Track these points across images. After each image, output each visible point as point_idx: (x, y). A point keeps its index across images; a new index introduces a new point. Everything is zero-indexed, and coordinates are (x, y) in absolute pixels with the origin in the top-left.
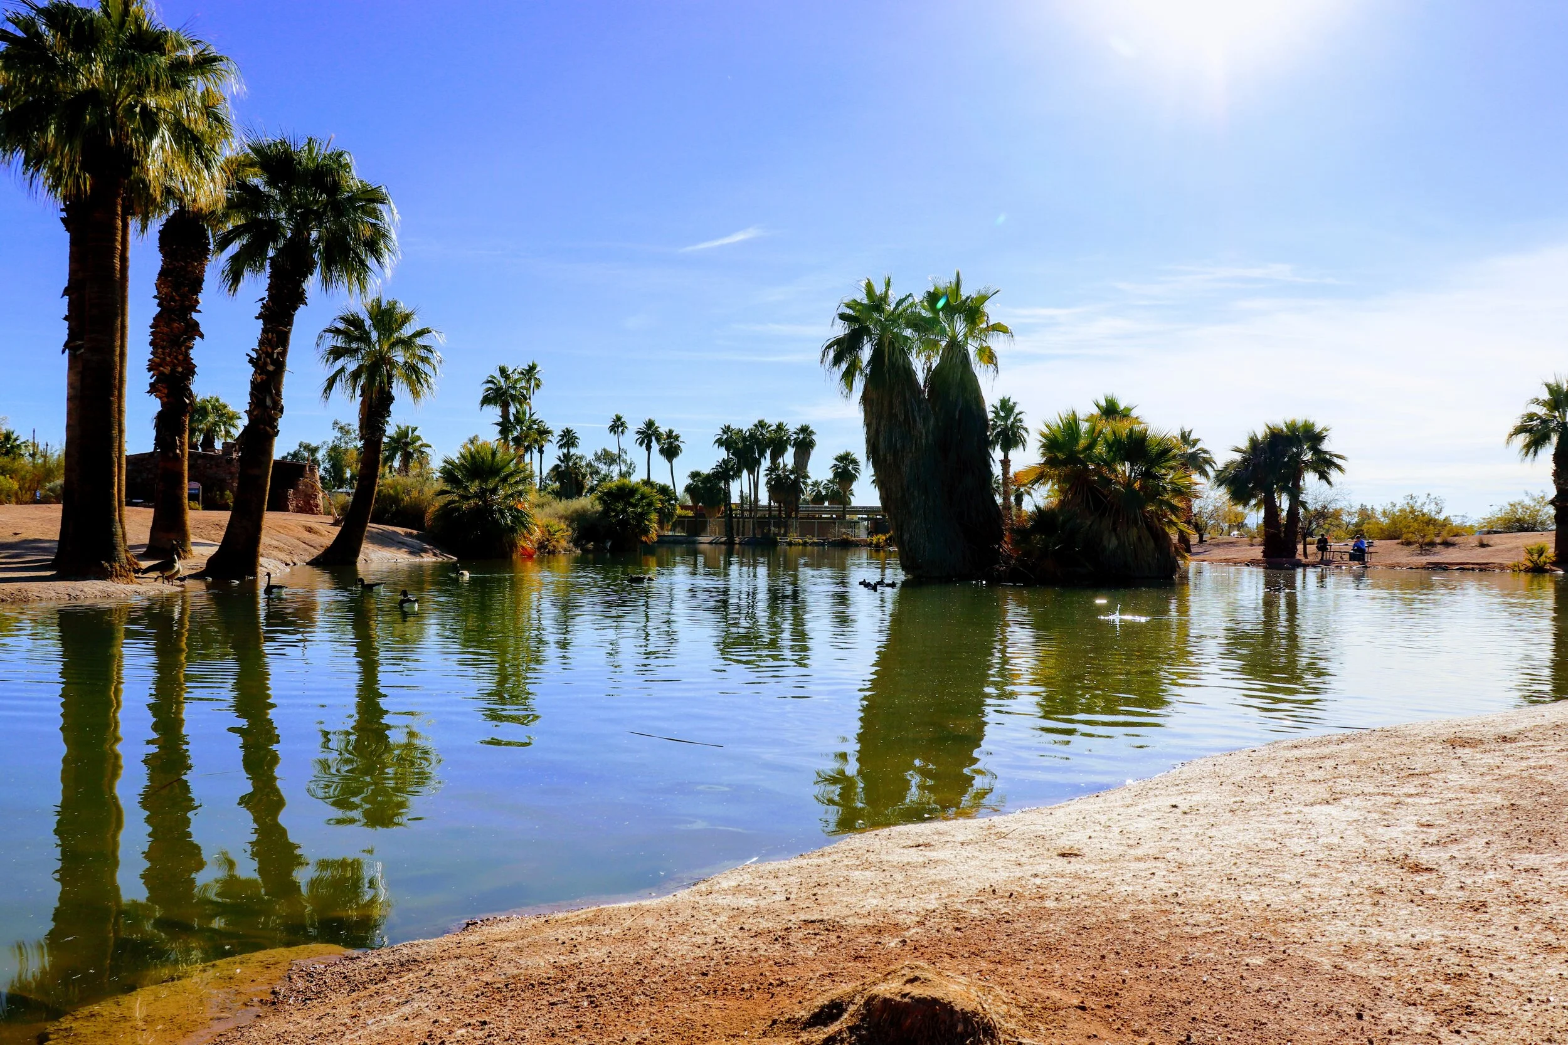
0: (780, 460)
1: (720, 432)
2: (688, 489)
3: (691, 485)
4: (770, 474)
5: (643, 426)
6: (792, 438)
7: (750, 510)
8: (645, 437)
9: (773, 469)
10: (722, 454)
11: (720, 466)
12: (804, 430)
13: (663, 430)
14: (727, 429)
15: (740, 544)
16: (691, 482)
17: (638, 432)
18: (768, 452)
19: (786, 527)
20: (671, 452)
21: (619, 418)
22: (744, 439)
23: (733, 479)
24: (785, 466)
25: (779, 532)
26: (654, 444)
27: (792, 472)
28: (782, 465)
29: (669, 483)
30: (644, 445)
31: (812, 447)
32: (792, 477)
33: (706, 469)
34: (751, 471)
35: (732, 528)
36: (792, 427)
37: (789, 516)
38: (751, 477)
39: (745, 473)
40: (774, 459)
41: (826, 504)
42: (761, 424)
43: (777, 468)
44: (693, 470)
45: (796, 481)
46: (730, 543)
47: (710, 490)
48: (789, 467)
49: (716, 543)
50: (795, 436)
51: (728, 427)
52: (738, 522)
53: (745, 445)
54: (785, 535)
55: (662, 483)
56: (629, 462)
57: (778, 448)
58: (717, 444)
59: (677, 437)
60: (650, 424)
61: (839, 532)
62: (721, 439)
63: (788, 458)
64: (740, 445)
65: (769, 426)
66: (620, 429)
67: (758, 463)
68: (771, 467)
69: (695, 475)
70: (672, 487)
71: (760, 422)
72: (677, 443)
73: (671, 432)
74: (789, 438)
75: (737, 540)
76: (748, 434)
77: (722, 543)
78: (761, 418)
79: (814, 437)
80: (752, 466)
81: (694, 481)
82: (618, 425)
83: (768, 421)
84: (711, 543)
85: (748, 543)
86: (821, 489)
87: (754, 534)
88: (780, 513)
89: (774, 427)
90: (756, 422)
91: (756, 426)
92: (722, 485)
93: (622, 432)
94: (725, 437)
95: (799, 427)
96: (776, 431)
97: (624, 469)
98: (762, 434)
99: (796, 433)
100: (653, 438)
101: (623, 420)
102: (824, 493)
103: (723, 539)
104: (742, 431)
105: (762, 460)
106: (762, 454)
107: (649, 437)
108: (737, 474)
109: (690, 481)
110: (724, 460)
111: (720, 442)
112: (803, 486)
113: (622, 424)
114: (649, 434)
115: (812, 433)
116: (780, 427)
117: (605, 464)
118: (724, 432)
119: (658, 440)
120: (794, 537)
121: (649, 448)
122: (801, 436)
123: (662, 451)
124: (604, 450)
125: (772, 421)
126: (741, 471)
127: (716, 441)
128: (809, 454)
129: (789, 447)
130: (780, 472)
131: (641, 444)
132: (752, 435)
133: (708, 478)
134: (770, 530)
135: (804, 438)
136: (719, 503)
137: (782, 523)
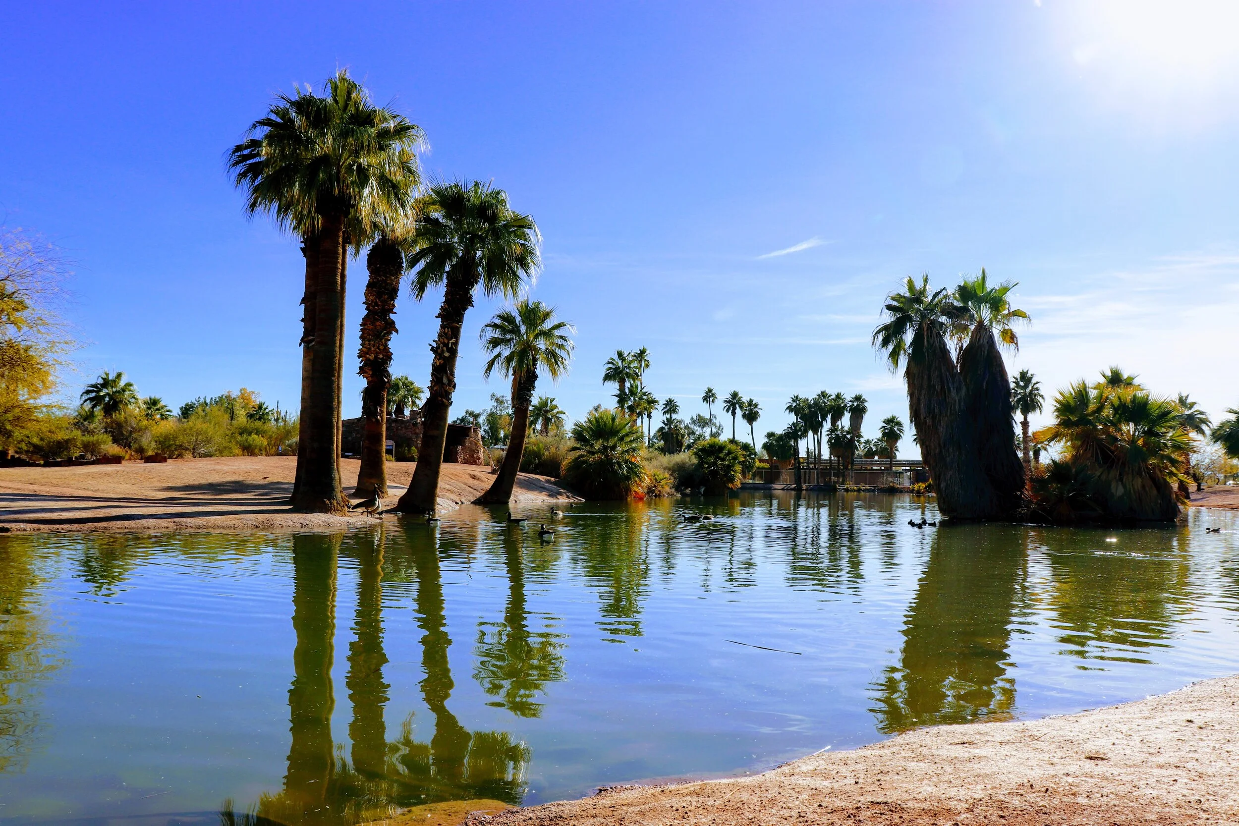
0: (839, 423)
1: (791, 401)
2: (766, 446)
3: (767, 443)
4: (831, 434)
5: (729, 396)
6: (848, 405)
7: (815, 463)
8: (731, 405)
9: (833, 430)
10: (792, 418)
11: (791, 428)
12: (858, 398)
13: (745, 399)
14: (796, 399)
15: (806, 490)
16: (768, 440)
17: (725, 402)
18: (829, 417)
19: (844, 476)
20: (751, 416)
21: (710, 391)
22: (810, 406)
23: (801, 438)
24: (843, 427)
25: (838, 480)
26: (739, 412)
27: (848, 433)
28: (840, 427)
29: (750, 442)
30: (730, 412)
31: (865, 412)
32: (849, 436)
33: (780, 430)
34: (815, 432)
35: (800, 478)
36: (848, 396)
37: (846, 468)
38: (816, 436)
39: (810, 433)
40: (834, 422)
41: (876, 458)
42: (823, 394)
43: (836, 430)
44: (769, 431)
45: (852, 440)
46: (799, 490)
47: (783, 446)
48: (846, 428)
49: (787, 489)
50: (851, 404)
51: (797, 397)
52: (805, 473)
53: (810, 411)
54: (843, 483)
55: (744, 441)
56: (718, 425)
57: (837, 412)
58: (788, 411)
59: (756, 405)
60: (735, 395)
61: (887, 481)
62: (791, 406)
63: (845, 422)
64: (807, 411)
65: (830, 396)
66: (711, 399)
67: (821, 425)
68: (831, 429)
69: (770, 435)
70: (752, 445)
72: (756, 410)
73: (751, 401)
74: (845, 405)
75: (804, 487)
76: (812, 402)
77: (792, 489)
78: (823, 390)
79: (866, 404)
80: (816, 427)
81: (770, 440)
82: (709, 396)
83: (828, 391)
84: (783, 489)
85: (812, 490)
86: (872, 446)
87: (818, 482)
88: (839, 465)
89: (834, 397)
90: (819, 393)
91: (819, 395)
92: (792, 443)
93: (713, 401)
94: (794, 404)
95: (854, 396)
96: (835, 400)
97: (714, 430)
98: (824, 402)
99: (851, 401)
100: (737, 406)
101: (713, 392)
102: (874, 449)
103: (793, 486)
104: (807, 400)
105: (824, 423)
106: (824, 418)
107: (734, 405)
108: (804, 434)
109: (766, 440)
110: (793, 423)
111: (790, 409)
112: (857, 444)
113: (713, 395)
114: (733, 403)
115: (864, 400)
116: (838, 396)
117: (699, 426)
118: (794, 401)
119: (741, 407)
120: (850, 485)
121: (734, 414)
122: (855, 404)
123: (744, 416)
124: (699, 415)
125: (832, 392)
126: (807, 432)
127: (787, 408)
128: (862, 418)
129: (845, 412)
130: (839, 433)
131: (727, 411)
132: (816, 403)
133: (781, 438)
134: (830, 479)
135: (858, 405)
136: (790, 457)
137: (841, 473)
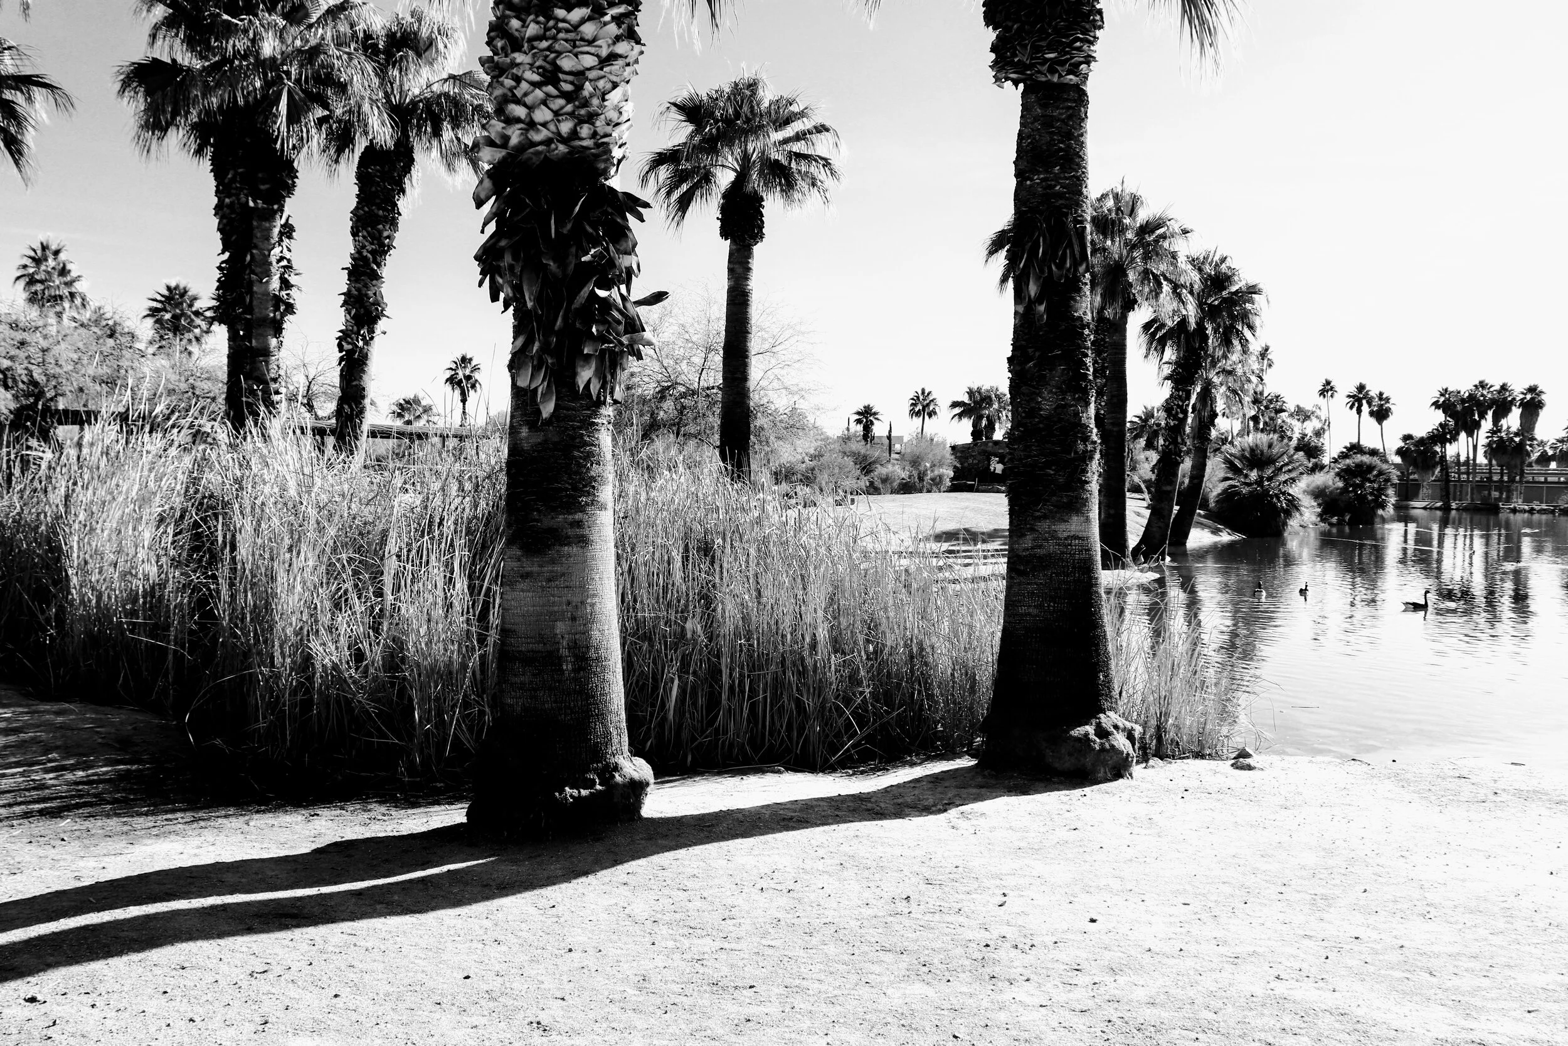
0: (1504, 422)
1: (1438, 395)
2: (1399, 452)
3: (1403, 447)
4: (1492, 437)
5: (1354, 391)
6: (1518, 399)
7: (1468, 473)
8: (1356, 401)
9: (1495, 431)
10: (1439, 417)
11: (1437, 429)
12: (1532, 390)
13: (1373, 393)
14: (1445, 392)
15: (1457, 509)
16: (1403, 444)
17: (1349, 396)
18: (1490, 413)
19: (1509, 492)
20: (1381, 414)
21: (1328, 383)
22: (1463, 401)
23: (1450, 442)
24: (1509, 428)
25: (1502, 497)
26: (1365, 408)
27: (1516, 434)
28: (1505, 427)
29: (1380, 446)
30: (1355, 409)
31: (1541, 408)
32: (1517, 439)
33: (1421, 431)
34: (1470, 434)
35: (1448, 493)
36: (1518, 388)
37: (1512, 480)
38: (1470, 439)
39: (1463, 435)
40: (1496, 420)
41: (1553, 465)
42: (1482, 385)
43: (1500, 431)
44: (1406, 433)
45: (1521, 445)
46: (1446, 509)
47: (1424, 453)
48: (1514, 429)
49: (1431, 509)
50: (1522, 396)
51: (1446, 390)
52: (1455, 486)
53: (1464, 408)
54: (1508, 500)
55: (1372, 447)
56: (1323, 419)
57: (1502, 407)
58: (1433, 407)
59: (1387, 400)
60: (1361, 388)
62: (1438, 401)
63: (1513, 420)
64: (1459, 408)
65: (1492, 387)
66: (1330, 393)
67: (1478, 425)
68: (1492, 430)
69: (1407, 438)
70: (1382, 450)
71: (1481, 382)
72: (1387, 405)
73: (1381, 394)
74: (1514, 399)
75: (1454, 505)
76: (1467, 394)
77: (1437, 509)
78: (1481, 379)
79: (1543, 397)
80: (1471, 428)
81: (1407, 444)
82: (1327, 389)
83: (1489, 381)
84: (1425, 508)
85: (1466, 509)
86: (1547, 448)
87: (1472, 499)
88: (1502, 477)
89: (1497, 387)
90: (1477, 383)
91: (1476, 386)
92: (1438, 449)
93: (1332, 396)
94: (1442, 399)
95: (1527, 386)
96: (1499, 392)
97: (1318, 425)
98: (1482, 395)
99: (1522, 393)
100: (1364, 402)
101: (1332, 384)
102: (1550, 452)
103: (1439, 504)
104: (1460, 393)
105: (1483, 422)
106: (1482, 416)
107: (1359, 401)
108: (1454, 438)
109: (1402, 444)
110: (1441, 424)
111: (1436, 405)
112: (1528, 448)
113: (1332, 388)
114: (1359, 397)
115: (1541, 392)
116: (1504, 388)
118: (1442, 395)
119: (1369, 404)
120: (1518, 503)
121: (1359, 411)
122: (1529, 397)
123: (1372, 414)
126: (1458, 434)
127: (1433, 404)
128: (1538, 415)
129: (1514, 408)
130: (1503, 434)
131: (1351, 408)
132: (1472, 397)
133: (1422, 441)
134: (1490, 494)
135: (1532, 399)
136: (1434, 467)
137: (1505, 488)
